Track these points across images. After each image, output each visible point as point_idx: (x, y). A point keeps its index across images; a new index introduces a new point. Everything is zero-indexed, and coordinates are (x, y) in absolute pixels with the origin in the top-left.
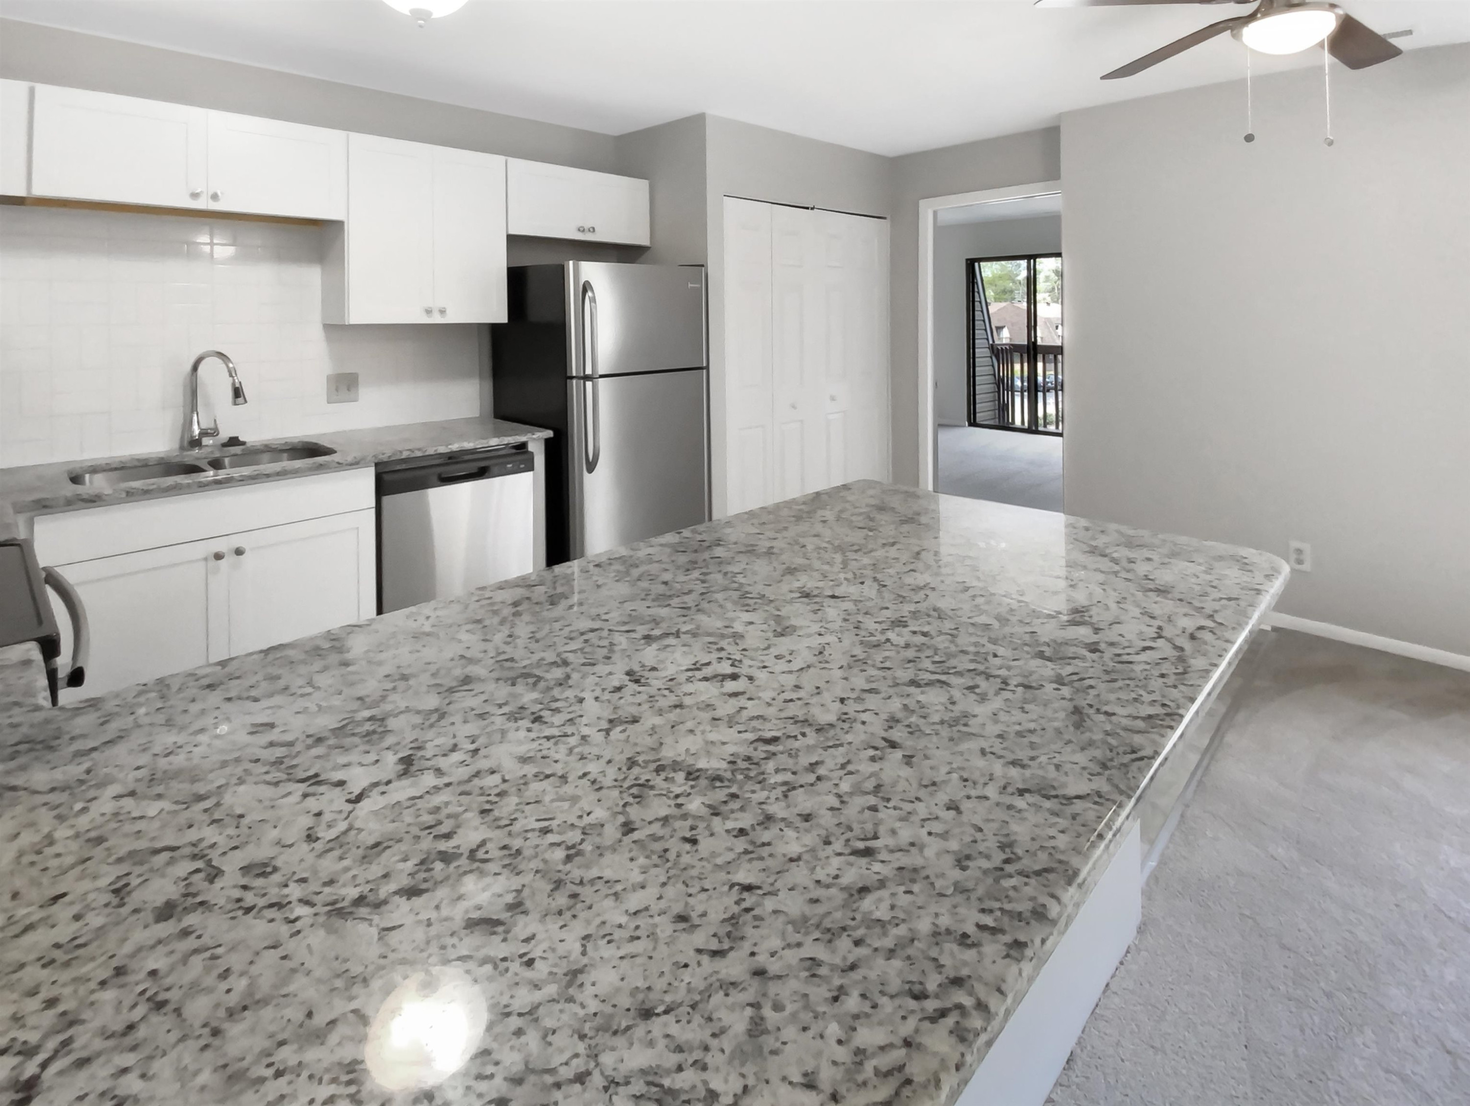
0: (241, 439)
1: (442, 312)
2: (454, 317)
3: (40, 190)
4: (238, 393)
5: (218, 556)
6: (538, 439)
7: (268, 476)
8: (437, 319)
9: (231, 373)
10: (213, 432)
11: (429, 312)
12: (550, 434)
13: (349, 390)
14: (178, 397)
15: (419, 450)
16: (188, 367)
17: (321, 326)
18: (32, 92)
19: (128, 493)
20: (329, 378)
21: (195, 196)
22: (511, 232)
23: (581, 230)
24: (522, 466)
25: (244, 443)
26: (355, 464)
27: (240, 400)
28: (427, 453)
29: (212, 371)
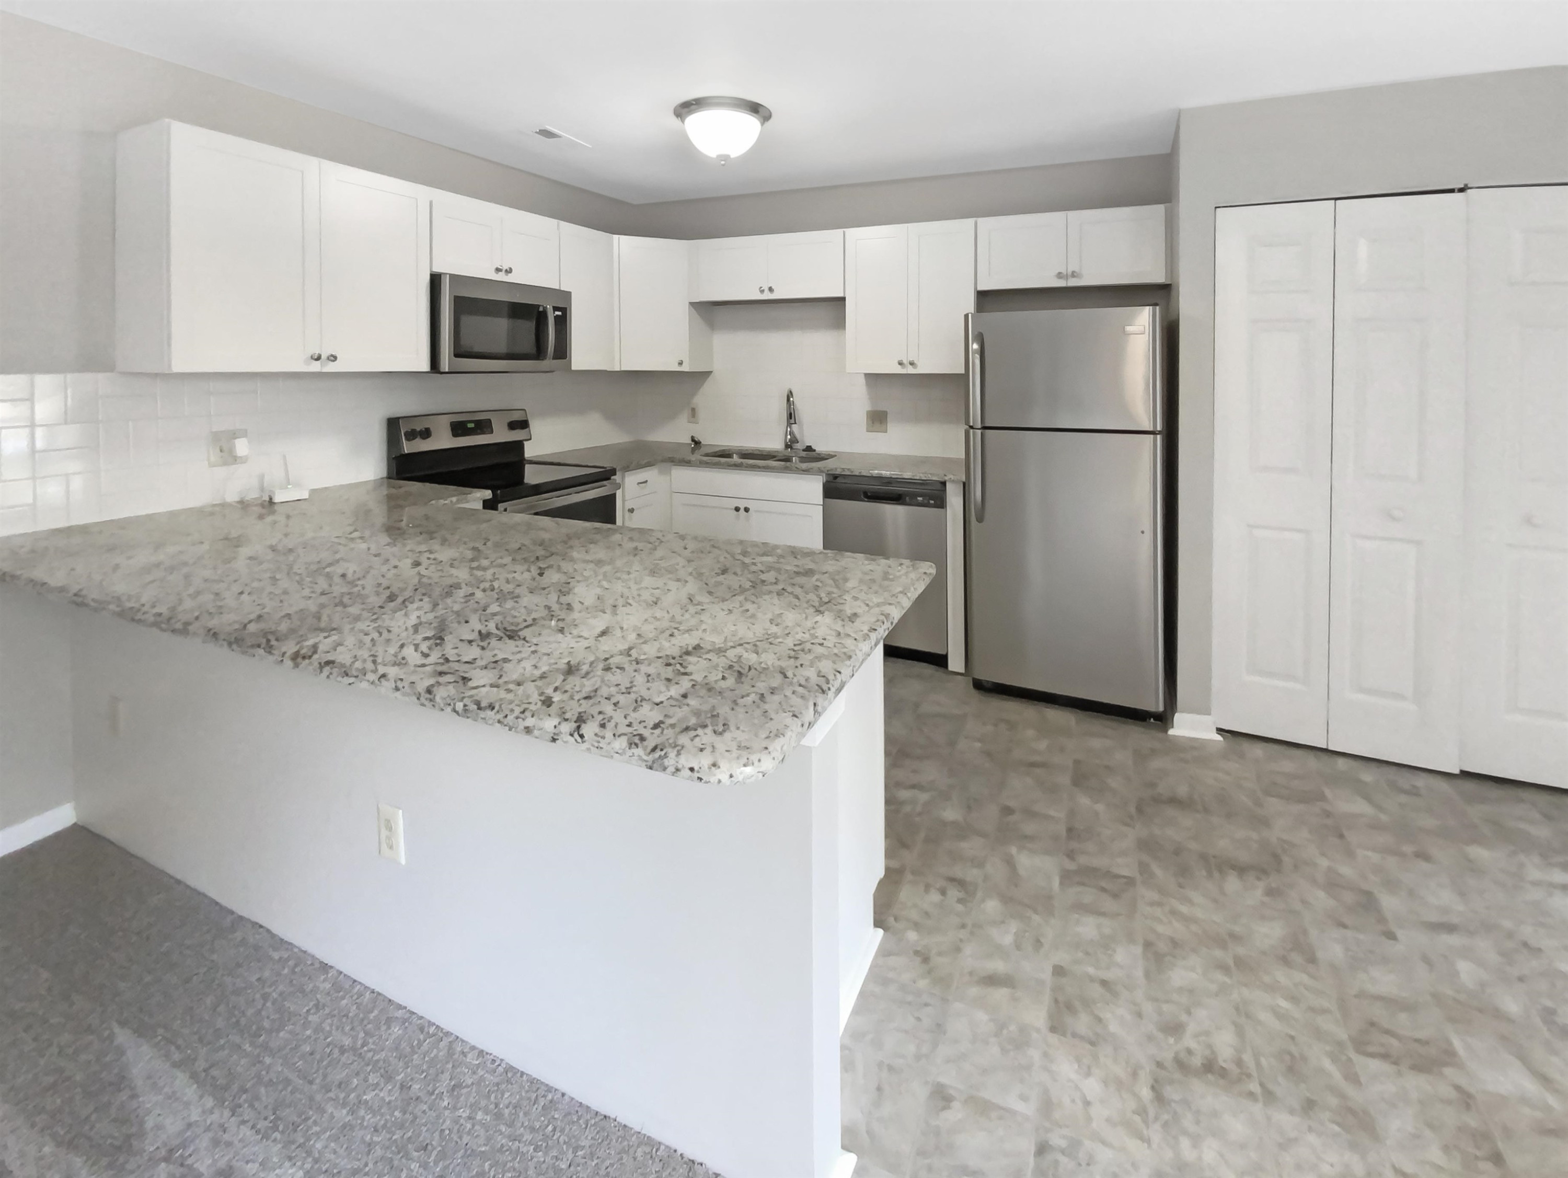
0: (813, 447)
1: (912, 364)
2: (924, 368)
5: (737, 509)
6: (956, 481)
7: (759, 467)
8: (910, 370)
11: (901, 364)
13: (881, 423)
15: (848, 469)
16: (786, 399)
17: (863, 376)
19: (700, 462)
20: (868, 413)
21: (762, 291)
22: (980, 289)
23: (1060, 275)
24: (932, 502)
25: (815, 451)
28: (853, 474)
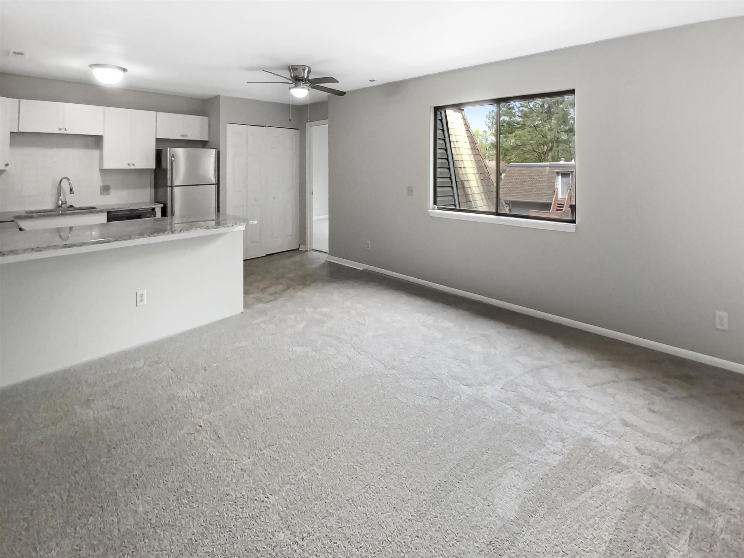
0: (73, 205)
1: (133, 165)
2: (137, 166)
3: (21, 130)
4: (71, 190)
6: (159, 207)
8: (132, 167)
9: (70, 184)
10: (66, 203)
11: (129, 165)
12: (162, 205)
13: (107, 191)
14: (55, 191)
15: (120, 208)
16: (59, 182)
17: (99, 170)
18: (20, 102)
20: (101, 187)
21: (60, 129)
22: (157, 137)
23: (182, 136)
24: (152, 215)
25: (74, 207)
26: (101, 211)
27: (72, 192)
28: (122, 209)
29: (65, 184)
